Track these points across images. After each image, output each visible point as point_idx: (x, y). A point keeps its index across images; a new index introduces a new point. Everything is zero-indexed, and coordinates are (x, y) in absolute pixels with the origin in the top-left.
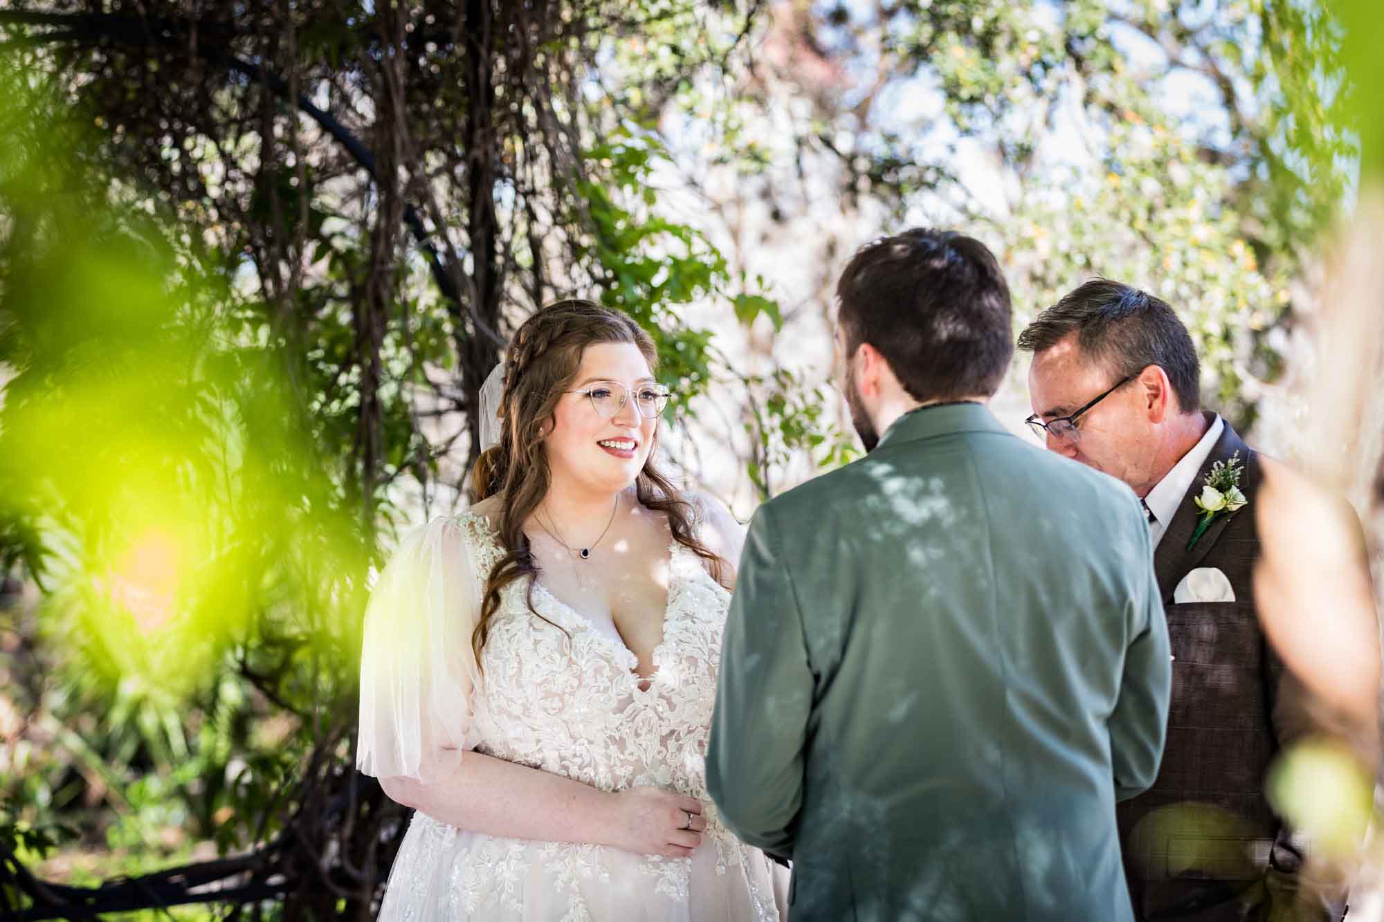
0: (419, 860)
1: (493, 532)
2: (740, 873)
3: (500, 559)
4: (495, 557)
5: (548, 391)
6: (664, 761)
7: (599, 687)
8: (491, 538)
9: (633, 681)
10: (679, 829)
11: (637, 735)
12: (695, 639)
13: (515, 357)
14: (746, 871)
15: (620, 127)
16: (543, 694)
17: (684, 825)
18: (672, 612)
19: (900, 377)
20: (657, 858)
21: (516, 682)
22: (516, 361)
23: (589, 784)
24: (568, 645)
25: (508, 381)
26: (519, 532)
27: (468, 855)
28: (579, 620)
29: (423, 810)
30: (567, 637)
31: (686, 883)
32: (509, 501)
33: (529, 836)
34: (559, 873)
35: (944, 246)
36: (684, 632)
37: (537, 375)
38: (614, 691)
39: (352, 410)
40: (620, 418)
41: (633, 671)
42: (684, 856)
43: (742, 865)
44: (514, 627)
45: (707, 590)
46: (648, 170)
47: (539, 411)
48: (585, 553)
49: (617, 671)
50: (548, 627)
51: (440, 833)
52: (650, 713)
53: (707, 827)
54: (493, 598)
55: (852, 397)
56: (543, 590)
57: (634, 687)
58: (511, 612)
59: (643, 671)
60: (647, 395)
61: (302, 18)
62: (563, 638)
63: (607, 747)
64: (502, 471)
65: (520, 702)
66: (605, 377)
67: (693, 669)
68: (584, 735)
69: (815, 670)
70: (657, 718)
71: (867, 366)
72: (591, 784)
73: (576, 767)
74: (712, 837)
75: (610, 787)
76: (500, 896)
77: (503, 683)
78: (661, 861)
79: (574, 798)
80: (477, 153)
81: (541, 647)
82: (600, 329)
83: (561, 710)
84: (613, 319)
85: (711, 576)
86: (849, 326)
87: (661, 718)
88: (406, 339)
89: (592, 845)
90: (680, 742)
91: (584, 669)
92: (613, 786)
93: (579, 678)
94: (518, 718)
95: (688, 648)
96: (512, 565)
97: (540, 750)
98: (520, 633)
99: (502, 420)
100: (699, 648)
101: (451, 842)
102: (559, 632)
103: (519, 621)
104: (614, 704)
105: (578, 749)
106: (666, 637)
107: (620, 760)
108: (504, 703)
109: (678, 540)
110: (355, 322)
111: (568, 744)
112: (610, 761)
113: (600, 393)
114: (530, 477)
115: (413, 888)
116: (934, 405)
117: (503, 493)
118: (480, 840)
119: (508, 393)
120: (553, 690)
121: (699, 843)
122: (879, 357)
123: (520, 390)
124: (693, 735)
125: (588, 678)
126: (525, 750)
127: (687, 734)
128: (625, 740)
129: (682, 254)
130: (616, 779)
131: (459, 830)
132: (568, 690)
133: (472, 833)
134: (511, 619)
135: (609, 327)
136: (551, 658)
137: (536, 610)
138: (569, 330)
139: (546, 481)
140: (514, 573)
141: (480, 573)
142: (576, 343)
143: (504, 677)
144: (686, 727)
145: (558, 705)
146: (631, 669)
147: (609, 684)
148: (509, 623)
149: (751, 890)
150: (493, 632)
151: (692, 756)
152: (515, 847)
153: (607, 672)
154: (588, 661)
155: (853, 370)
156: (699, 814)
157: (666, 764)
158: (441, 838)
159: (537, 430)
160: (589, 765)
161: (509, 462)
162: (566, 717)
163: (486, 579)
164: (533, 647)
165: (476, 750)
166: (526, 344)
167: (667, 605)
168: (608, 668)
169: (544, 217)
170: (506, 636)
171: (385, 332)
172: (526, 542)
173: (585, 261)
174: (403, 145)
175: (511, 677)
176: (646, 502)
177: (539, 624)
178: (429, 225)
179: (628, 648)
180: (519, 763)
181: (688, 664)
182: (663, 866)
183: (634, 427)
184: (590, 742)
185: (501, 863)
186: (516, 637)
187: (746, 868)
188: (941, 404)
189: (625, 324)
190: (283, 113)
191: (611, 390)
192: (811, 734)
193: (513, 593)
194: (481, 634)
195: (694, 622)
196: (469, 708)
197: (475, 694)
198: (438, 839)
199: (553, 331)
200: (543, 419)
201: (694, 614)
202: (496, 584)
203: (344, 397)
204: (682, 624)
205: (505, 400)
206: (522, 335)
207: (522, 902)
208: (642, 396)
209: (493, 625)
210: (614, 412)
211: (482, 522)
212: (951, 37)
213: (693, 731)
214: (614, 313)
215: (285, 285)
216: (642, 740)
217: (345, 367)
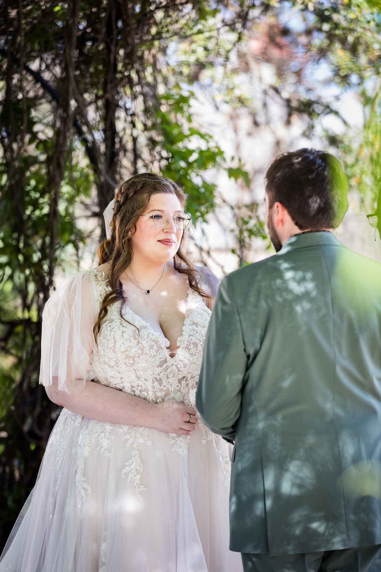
0: (63, 431)
1: (106, 280)
2: (213, 443)
3: (108, 292)
4: (106, 291)
5: (133, 214)
6: (179, 390)
7: (151, 354)
8: (105, 282)
9: (167, 353)
10: (185, 422)
11: (168, 378)
12: (197, 335)
13: (119, 198)
14: (216, 443)
15: (177, 85)
16: (125, 356)
17: (188, 420)
18: (187, 322)
19: (293, 218)
20: (174, 435)
21: (113, 350)
22: (119, 200)
23: (144, 399)
24: (138, 335)
25: (115, 209)
26: (118, 279)
27: (86, 430)
28: (144, 323)
29: (67, 408)
30: (137, 330)
31: (187, 447)
32: (113, 266)
33: (115, 422)
34: (128, 440)
35: (316, 158)
36: (192, 331)
37: (128, 207)
38: (158, 357)
39: (45, 215)
40: (167, 229)
41: (168, 348)
42: (187, 434)
43: (214, 440)
44: (113, 324)
45: (204, 312)
46: (189, 106)
47: (129, 223)
48: (148, 292)
49: (160, 348)
50: (129, 326)
51: (74, 419)
52: (174, 368)
53: (198, 422)
54: (104, 311)
55: (270, 227)
56: (128, 308)
57: (167, 355)
58: (112, 317)
59: (172, 349)
60: (179, 218)
61: (28, 28)
62: (136, 331)
63: (153, 383)
64: (111, 251)
65: (114, 359)
66: (160, 209)
67: (195, 349)
68: (143, 377)
69: (247, 353)
70: (177, 370)
71: (278, 213)
72: (145, 399)
73: (139, 391)
74: (200, 426)
75: (154, 401)
76: (100, 449)
77: (106, 350)
78: (176, 437)
79: (137, 405)
80: (108, 96)
81: (125, 335)
82: (159, 187)
83: (133, 364)
84: (166, 183)
85: (207, 306)
86: (270, 194)
87: (179, 371)
88: (72, 182)
89: (144, 428)
90: (187, 382)
91: (145, 346)
92: (155, 401)
93: (142, 350)
94: (113, 367)
95: (194, 338)
96: (114, 295)
97: (122, 382)
98: (116, 328)
99: (112, 228)
100: (199, 339)
101: (79, 423)
102: (134, 328)
103: (116, 322)
104: (158, 363)
105: (140, 383)
106: (183, 333)
107: (159, 389)
108: (106, 360)
109: (192, 288)
110: (48, 173)
111: (136, 380)
112: (154, 389)
113: (158, 217)
114: (124, 254)
115: (60, 444)
116: (308, 232)
117: (111, 262)
118: (92, 423)
119: (115, 215)
120: (130, 355)
121: (194, 429)
122: (284, 208)
123: (121, 213)
124: (194, 379)
125: (146, 350)
126: (115, 382)
127: (191, 379)
128: (162, 379)
129: (204, 147)
130: (157, 398)
131: (83, 417)
132: (137, 355)
133: (89, 419)
134: (112, 321)
135: (164, 186)
136: (130, 340)
137: (124, 317)
138: (144, 186)
139: (131, 257)
140: (115, 299)
141: (99, 299)
142: (148, 193)
143: (107, 348)
144: (191, 375)
145: (131, 361)
146: (166, 347)
147: (156, 353)
148: (111, 323)
149: (218, 452)
150: (104, 326)
151: (193, 389)
152: (108, 427)
153: (155, 347)
154: (147, 342)
155: (272, 215)
156: (194, 415)
157: (181, 392)
158: (74, 421)
159: (128, 232)
160: (145, 391)
161: (114, 247)
162: (135, 368)
163: (101, 301)
164: (121, 334)
165: (92, 381)
166: (124, 192)
167: (185, 318)
168: (156, 346)
169: (140, 126)
170: (109, 329)
171: (62, 178)
172: (121, 285)
173: (158, 148)
174: (73, 90)
175: (110, 348)
176: (178, 269)
177: (125, 324)
178: (85, 129)
179: (166, 337)
180: (112, 388)
181: (193, 346)
182: (176, 438)
183: (173, 233)
184: (146, 380)
185: (101, 434)
186: (114, 329)
187: (216, 442)
188: (311, 232)
189: (171, 185)
190: (17, 72)
191: (162, 215)
192: (245, 382)
193: (114, 309)
194: (98, 327)
195: (197, 327)
196: (90, 362)
197: (93, 355)
198: (73, 422)
199: (137, 187)
200: (131, 227)
201: (197, 323)
202: (105, 305)
203: (41, 209)
204: (191, 327)
205: (113, 218)
206: (123, 188)
207: (110, 453)
208: (177, 219)
209: (104, 323)
210: (164, 226)
211: (101, 275)
212: (337, 46)
213: (194, 377)
214: (166, 180)
215: (15, 155)
216: (171, 380)
217: (42, 196)
